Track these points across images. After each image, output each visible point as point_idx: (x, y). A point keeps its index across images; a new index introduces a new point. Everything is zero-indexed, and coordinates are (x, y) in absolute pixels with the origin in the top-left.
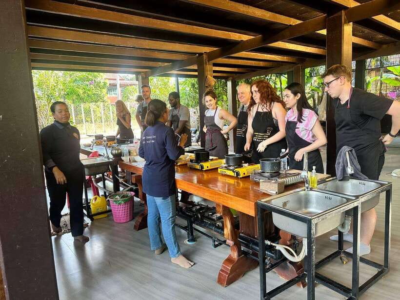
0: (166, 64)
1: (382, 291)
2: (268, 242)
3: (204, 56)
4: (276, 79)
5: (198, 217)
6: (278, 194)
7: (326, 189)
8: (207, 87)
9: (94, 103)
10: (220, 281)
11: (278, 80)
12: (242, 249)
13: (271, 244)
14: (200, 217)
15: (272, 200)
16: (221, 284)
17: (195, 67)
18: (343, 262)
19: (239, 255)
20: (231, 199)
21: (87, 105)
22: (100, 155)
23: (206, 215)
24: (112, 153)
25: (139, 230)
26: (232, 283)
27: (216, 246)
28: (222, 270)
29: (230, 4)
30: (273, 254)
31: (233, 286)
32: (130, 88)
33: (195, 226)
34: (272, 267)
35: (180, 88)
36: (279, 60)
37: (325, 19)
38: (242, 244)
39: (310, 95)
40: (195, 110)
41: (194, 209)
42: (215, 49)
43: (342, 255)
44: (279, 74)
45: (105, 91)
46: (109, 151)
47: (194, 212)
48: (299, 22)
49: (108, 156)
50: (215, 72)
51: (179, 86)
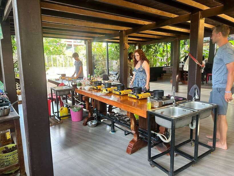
0: (102, 36)
1: (210, 159)
2: (153, 132)
3: (124, 32)
4: (164, 45)
5: (117, 119)
6: (159, 107)
7: (185, 106)
8: (124, 49)
9: (58, 55)
10: (128, 151)
11: (165, 46)
12: (140, 136)
13: (155, 133)
14: (118, 119)
15: (156, 110)
16: (128, 153)
17: (118, 38)
18: (192, 145)
19: (138, 139)
20: (135, 109)
21: (55, 56)
22: (65, 85)
23: (121, 118)
24: (72, 84)
25: (85, 125)
26: (134, 152)
27: (126, 135)
28: (129, 146)
29: (139, 7)
30: (155, 138)
31: (134, 154)
32: (79, 47)
33: (115, 124)
34: (155, 145)
35: (109, 49)
36: (166, 35)
37: (190, 15)
38: (140, 133)
39: (184, 55)
40: (117, 62)
41: (115, 115)
42: (130, 28)
43: (192, 142)
44: (166, 43)
45: (65, 48)
46: (70, 83)
47: (115, 117)
48: (176, 16)
49: (70, 86)
50: (129, 40)
51: (108, 47)
